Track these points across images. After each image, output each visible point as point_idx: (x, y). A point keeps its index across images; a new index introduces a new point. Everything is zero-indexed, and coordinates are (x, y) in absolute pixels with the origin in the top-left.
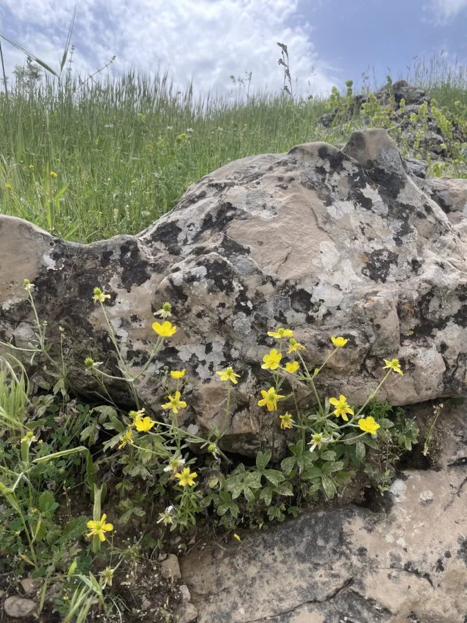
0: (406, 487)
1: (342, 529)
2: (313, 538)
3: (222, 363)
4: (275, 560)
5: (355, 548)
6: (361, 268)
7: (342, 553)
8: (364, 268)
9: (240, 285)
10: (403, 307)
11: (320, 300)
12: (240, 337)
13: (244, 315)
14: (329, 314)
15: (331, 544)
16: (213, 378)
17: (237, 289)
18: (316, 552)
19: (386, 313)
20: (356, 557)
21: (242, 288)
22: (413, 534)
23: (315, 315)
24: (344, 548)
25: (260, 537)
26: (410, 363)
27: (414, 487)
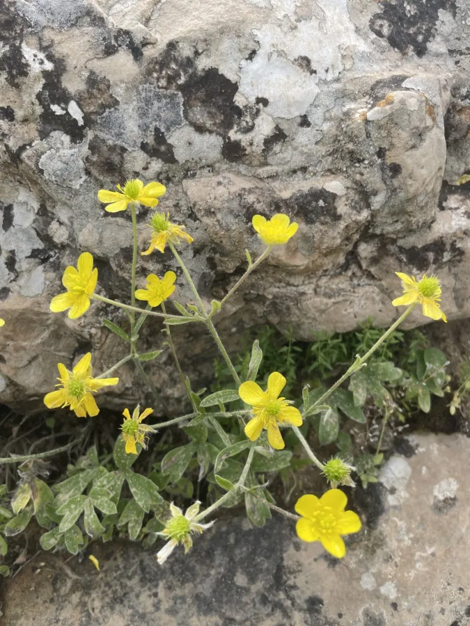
0: (409, 470)
1: (282, 559)
2: (229, 571)
3: (35, 254)
4: (157, 607)
5: (301, 596)
6: (370, 17)
7: (278, 605)
8: (377, 16)
9: (41, 56)
10: (457, 117)
11: (259, 100)
12: (64, 196)
13: (66, 139)
14: (279, 136)
15: (259, 586)
16: (14, 287)
17: (35, 68)
18: (232, 596)
19: (420, 135)
20: (302, 614)
21: (49, 66)
22: (412, 574)
23: (244, 139)
24: (282, 595)
25: (137, 559)
26: (454, 248)
27: (424, 469)
